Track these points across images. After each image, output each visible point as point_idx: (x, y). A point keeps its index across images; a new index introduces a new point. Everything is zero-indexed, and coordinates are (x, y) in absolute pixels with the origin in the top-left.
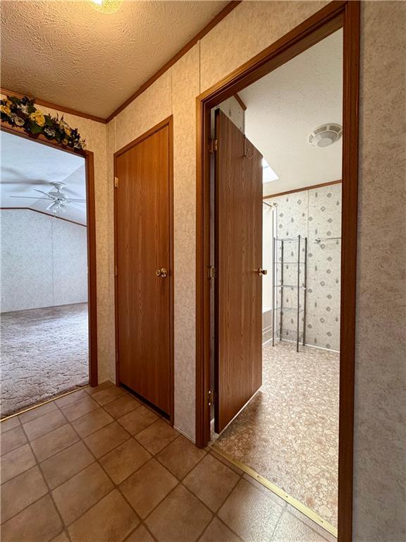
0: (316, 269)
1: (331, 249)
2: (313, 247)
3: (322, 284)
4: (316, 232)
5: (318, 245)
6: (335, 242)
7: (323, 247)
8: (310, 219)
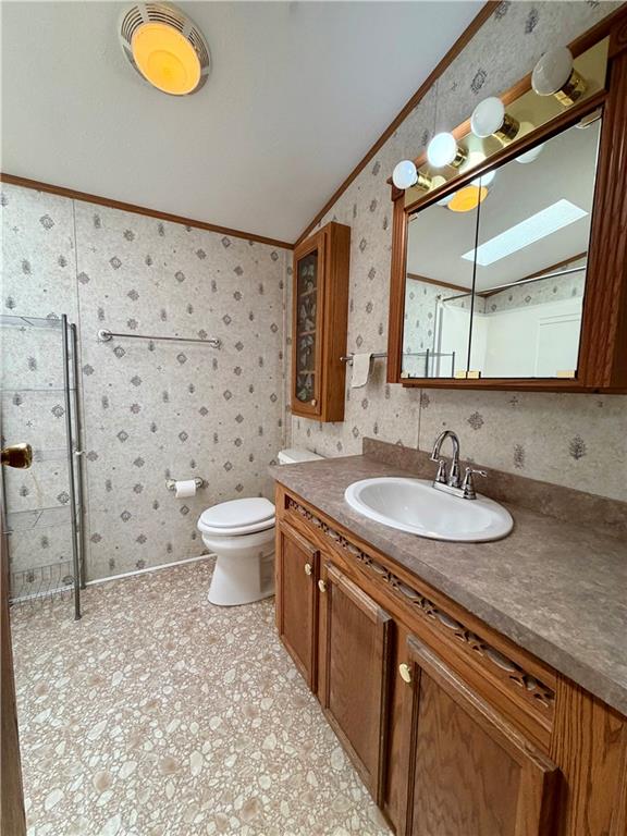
0: (105, 403)
1: (137, 359)
2: (93, 351)
3: (122, 437)
4: (101, 315)
5: (107, 348)
6: (147, 346)
7: (119, 353)
8: (83, 278)
